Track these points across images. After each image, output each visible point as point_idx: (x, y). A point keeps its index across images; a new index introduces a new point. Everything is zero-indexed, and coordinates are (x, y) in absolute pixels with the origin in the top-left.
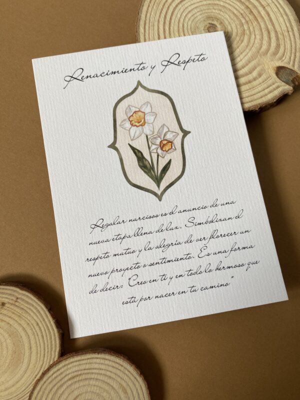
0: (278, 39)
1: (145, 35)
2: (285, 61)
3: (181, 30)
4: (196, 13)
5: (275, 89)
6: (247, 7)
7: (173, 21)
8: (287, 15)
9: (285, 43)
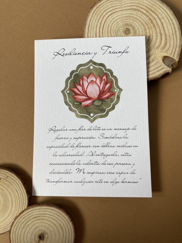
0: (166, 39)
1: (88, 34)
2: (169, 53)
3: (109, 31)
4: (119, 22)
5: (161, 70)
6: (150, 19)
7: (105, 26)
8: (173, 24)
9: (170, 41)
